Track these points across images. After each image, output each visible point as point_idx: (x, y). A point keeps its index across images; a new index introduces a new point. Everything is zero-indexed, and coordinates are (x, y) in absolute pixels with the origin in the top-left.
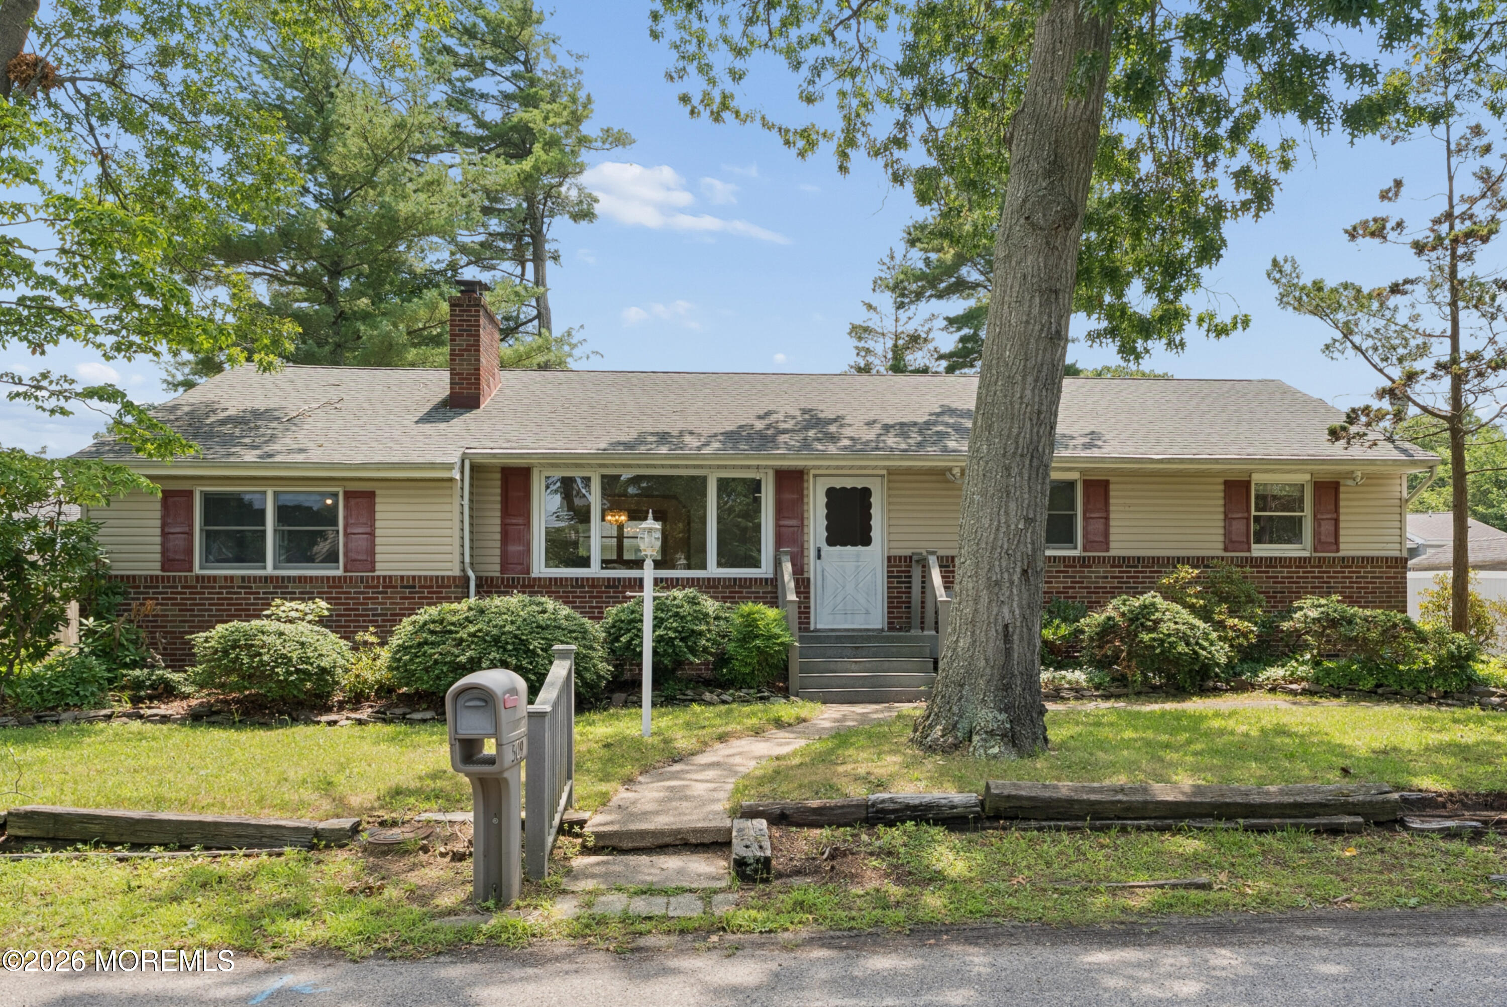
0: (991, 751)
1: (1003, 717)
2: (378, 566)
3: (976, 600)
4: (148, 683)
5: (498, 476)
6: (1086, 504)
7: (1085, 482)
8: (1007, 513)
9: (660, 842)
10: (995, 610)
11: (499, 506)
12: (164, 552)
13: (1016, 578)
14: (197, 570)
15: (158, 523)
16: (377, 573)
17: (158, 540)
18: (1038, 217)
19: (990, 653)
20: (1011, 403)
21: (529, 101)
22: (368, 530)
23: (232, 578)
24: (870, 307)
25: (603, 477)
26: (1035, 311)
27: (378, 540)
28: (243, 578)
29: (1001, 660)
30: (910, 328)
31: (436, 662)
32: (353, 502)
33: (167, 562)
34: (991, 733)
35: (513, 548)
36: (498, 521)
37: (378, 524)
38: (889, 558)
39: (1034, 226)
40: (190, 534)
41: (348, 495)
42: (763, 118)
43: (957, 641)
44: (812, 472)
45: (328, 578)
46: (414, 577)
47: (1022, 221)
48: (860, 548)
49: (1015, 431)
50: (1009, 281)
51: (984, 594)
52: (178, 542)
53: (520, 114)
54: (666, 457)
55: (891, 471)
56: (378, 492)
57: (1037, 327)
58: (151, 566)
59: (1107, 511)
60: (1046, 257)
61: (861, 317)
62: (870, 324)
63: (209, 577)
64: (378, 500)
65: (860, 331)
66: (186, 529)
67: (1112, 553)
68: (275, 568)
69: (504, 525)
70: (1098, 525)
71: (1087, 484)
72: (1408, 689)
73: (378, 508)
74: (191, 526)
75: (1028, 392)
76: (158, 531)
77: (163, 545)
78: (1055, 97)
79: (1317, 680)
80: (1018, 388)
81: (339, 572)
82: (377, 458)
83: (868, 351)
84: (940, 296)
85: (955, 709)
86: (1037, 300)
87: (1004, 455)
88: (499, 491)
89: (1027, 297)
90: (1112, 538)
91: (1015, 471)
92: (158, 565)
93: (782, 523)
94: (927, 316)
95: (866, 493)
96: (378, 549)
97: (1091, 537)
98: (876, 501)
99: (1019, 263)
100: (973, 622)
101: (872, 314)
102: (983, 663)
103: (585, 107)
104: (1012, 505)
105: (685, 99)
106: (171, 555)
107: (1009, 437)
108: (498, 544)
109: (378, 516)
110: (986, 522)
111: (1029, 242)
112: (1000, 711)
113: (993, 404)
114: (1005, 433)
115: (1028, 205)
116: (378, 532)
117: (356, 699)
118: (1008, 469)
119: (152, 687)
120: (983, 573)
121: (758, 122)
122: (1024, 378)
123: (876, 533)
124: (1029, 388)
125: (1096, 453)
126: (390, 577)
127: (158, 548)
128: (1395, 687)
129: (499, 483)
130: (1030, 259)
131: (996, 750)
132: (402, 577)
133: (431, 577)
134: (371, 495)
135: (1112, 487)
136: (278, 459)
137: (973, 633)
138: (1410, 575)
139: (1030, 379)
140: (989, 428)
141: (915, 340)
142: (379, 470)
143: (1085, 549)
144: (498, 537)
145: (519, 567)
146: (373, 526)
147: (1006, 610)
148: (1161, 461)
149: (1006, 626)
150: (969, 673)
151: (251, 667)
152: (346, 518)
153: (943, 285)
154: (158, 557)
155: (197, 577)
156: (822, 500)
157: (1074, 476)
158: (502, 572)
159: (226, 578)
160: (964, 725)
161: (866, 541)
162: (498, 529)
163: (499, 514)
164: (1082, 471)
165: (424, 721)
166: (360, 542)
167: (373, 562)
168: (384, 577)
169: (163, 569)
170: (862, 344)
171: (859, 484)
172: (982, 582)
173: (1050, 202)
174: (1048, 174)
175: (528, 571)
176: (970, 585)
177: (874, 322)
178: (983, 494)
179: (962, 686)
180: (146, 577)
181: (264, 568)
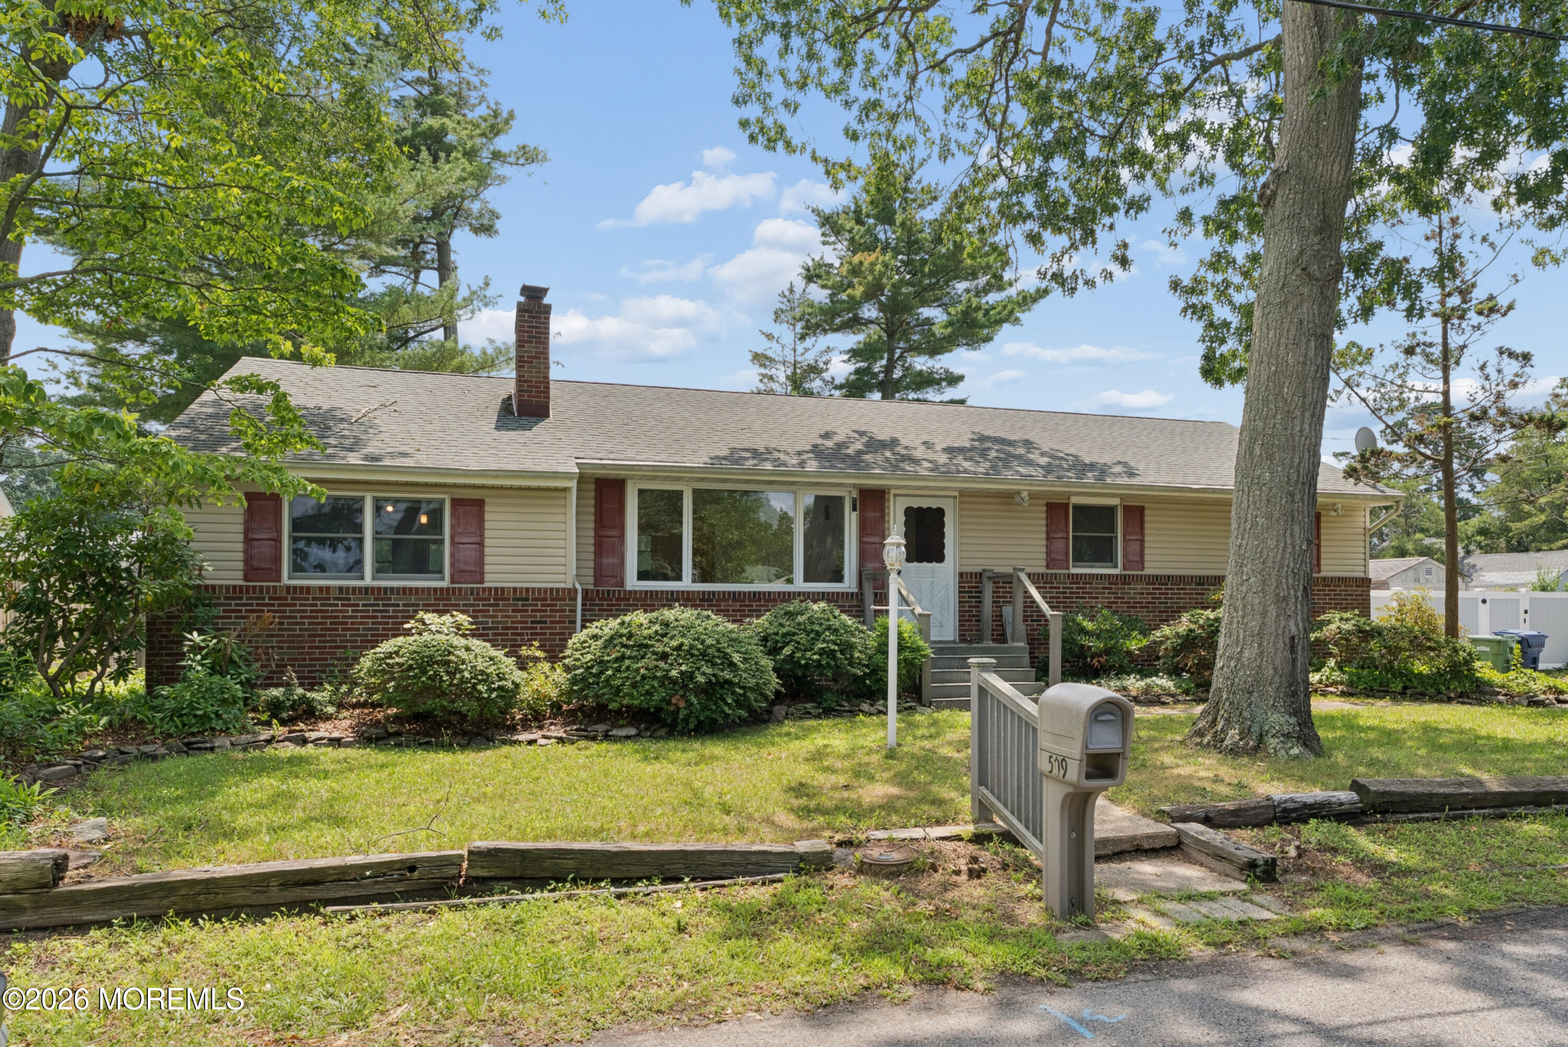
0: (1292, 752)
1: (1293, 720)
2: (487, 577)
3: (1264, 614)
4: (288, 704)
5: (592, 487)
6: (1125, 527)
7: (1125, 507)
8: (1292, 536)
9: (1118, 849)
10: (1283, 623)
11: (592, 518)
12: (248, 560)
13: (1299, 594)
14: (286, 580)
15: (241, 528)
16: (486, 585)
17: (240, 546)
18: (1314, 269)
19: (1278, 662)
20: (1292, 435)
21: (438, 109)
22: (477, 539)
23: (328, 588)
24: (769, 337)
25: (695, 491)
26: (1311, 353)
27: (487, 551)
28: (341, 589)
29: (1288, 670)
30: (810, 358)
31: (644, 677)
32: (461, 510)
33: (250, 571)
34: (1287, 736)
35: (608, 561)
36: (592, 533)
37: (487, 533)
38: (961, 575)
39: (1310, 277)
40: (278, 541)
41: (455, 502)
42: (814, 152)
43: (1241, 652)
44: (893, 492)
45: (435, 589)
46: (527, 589)
47: (1298, 271)
48: (935, 564)
49: (1296, 461)
50: (1286, 326)
51: (1272, 611)
52: (265, 549)
53: (431, 122)
54: (772, 473)
55: (963, 493)
56: (487, 500)
57: (1313, 368)
58: (234, 576)
59: (1142, 534)
60: (1320, 305)
61: (761, 346)
62: (770, 353)
63: (301, 588)
64: (487, 508)
65: (760, 359)
66: (274, 535)
67: (1147, 572)
68: (374, 579)
69: (597, 537)
70: (1135, 546)
71: (1127, 509)
72: (1432, 691)
73: (487, 516)
74: (279, 532)
75: (1306, 426)
76: (241, 537)
77: (246, 552)
78: (1320, 162)
79: (1351, 684)
80: (1297, 422)
81: (445, 584)
82: (493, 466)
83: (771, 378)
84: (837, 330)
85: (1246, 714)
86: (1313, 344)
87: (1288, 483)
88: (592, 502)
89: (1304, 340)
90: (1147, 558)
91: (1298, 497)
92: (240, 574)
93: (866, 539)
94: (824, 348)
95: (940, 512)
96: (487, 559)
97: (1130, 558)
98: (949, 520)
99: (1295, 309)
100: (1261, 635)
101: (774, 344)
102: (1271, 672)
103: (507, 122)
104: (1297, 528)
105: (744, 124)
106: (256, 564)
107: (1291, 466)
108: (592, 556)
109: (487, 525)
110: (1272, 543)
111: (1306, 291)
112: (1290, 715)
113: (1272, 436)
114: (1288, 462)
115: (1305, 258)
116: (487, 542)
117: (536, 718)
118: (1292, 495)
119: (292, 707)
120: (1270, 589)
121: (807, 155)
122: (1303, 414)
123: (949, 551)
124: (1307, 422)
125: (1136, 481)
126: (503, 589)
127: (240, 556)
128: (1420, 689)
129: (592, 494)
130: (1305, 306)
131: (1295, 751)
132: (515, 589)
133: (546, 590)
134: (480, 503)
135: (1146, 512)
136: (387, 462)
137: (1260, 645)
138: (1373, 593)
139: (1308, 415)
140: (1270, 457)
141: (814, 370)
142: (496, 477)
143: (1125, 568)
144: (592, 549)
145: (613, 580)
146: (482, 536)
147: (1292, 623)
148: (1198, 490)
149: (1293, 638)
150: (1257, 681)
151: (451, 685)
152: (452, 527)
153: (838, 321)
154: (240, 565)
155: (288, 588)
156: (901, 518)
157: (1115, 501)
158: (595, 584)
159: (321, 589)
160: (1255, 729)
161: (940, 558)
162: (592, 541)
163: (592, 525)
164: (1122, 497)
165: (628, 737)
166: (469, 552)
167: (482, 573)
168: (496, 589)
169: (246, 579)
170: (764, 371)
171: (934, 504)
172: (1270, 598)
173: (1324, 257)
174: (1319, 231)
175: (622, 584)
176: (1257, 601)
177: (774, 350)
178: (1269, 517)
179: (1251, 693)
180: (227, 587)
181: (362, 578)
